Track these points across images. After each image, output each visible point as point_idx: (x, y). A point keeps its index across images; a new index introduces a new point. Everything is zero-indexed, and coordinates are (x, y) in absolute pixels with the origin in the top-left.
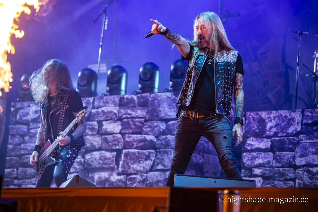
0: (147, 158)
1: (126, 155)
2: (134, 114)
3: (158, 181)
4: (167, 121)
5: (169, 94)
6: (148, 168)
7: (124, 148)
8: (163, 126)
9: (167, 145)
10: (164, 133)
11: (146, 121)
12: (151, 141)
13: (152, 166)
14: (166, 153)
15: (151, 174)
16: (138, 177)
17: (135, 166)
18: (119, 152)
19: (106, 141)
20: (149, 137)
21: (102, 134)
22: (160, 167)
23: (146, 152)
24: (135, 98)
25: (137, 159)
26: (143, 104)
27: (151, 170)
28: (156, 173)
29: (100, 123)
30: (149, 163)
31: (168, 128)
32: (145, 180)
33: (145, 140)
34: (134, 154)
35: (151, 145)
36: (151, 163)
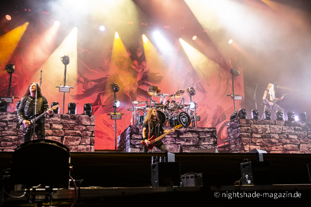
0: (77, 140)
1: (66, 138)
2: (69, 122)
3: (83, 149)
4: (86, 126)
5: (86, 116)
6: (78, 144)
7: (65, 135)
8: (84, 128)
9: (87, 135)
10: (85, 130)
11: (75, 125)
12: (79, 133)
13: (80, 143)
14: (87, 138)
15: (80, 146)
16: (73, 147)
17: (71, 143)
18: (62, 137)
19: (55, 132)
20: (77, 132)
21: (52, 129)
22: (84, 143)
23: (77, 137)
24: (69, 116)
25: (72, 140)
26: (74, 118)
27: (79, 145)
28: (82, 146)
29: (51, 125)
30: (78, 142)
31: (86, 128)
32: (76, 149)
33: (76, 133)
34: (70, 138)
35: (79, 135)
36: (79, 142)
